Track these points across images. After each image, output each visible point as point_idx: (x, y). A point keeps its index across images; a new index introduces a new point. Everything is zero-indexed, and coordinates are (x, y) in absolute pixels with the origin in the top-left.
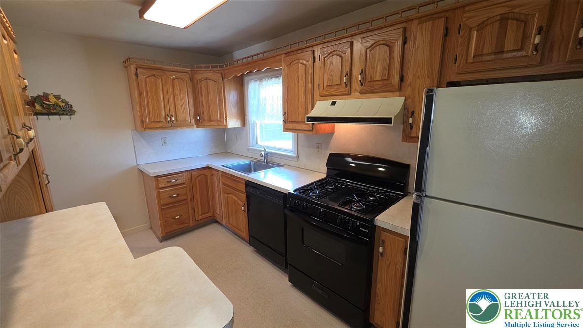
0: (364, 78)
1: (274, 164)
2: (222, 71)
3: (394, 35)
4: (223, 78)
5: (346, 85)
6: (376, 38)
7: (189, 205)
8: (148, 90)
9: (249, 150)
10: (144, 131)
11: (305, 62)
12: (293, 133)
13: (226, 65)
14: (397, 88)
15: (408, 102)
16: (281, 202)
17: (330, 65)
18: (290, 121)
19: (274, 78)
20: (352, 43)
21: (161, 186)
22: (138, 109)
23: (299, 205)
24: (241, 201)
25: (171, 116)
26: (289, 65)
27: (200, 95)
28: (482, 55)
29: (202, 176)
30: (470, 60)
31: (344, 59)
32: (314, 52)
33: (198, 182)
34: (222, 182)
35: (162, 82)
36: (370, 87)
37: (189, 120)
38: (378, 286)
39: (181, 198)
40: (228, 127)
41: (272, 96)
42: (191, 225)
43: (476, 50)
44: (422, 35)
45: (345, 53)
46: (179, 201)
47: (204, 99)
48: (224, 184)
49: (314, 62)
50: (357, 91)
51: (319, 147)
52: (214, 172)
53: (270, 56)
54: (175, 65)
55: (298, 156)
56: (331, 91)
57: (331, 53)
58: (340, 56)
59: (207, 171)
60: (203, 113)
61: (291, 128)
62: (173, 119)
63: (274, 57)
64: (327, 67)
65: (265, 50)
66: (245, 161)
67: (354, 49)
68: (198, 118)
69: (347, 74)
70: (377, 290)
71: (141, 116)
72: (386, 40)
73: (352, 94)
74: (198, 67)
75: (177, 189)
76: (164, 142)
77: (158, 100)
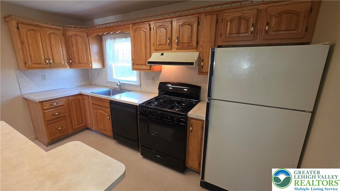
0: (179, 41)
1: (126, 90)
2: (87, 31)
3: (193, 20)
4: (88, 36)
5: (169, 45)
6: (185, 21)
7: (68, 119)
8: (29, 40)
9: (107, 82)
10: (28, 70)
11: (145, 30)
12: (137, 71)
13: (90, 28)
14: (195, 47)
15: (200, 55)
16: (134, 111)
17: (160, 33)
18: (136, 64)
19: (123, 38)
20: (172, 22)
21: (45, 108)
22: (22, 54)
23: (146, 111)
24: (107, 113)
25: (49, 60)
26: (135, 31)
27: (71, 46)
28: (232, 34)
29: (76, 100)
30: (227, 36)
31: (168, 30)
32: (150, 25)
33: (73, 104)
34: (92, 103)
35: (40, 34)
36: (182, 46)
37: (64, 63)
38: (190, 147)
39: (61, 115)
40: (93, 68)
41: (123, 49)
42: (70, 132)
43: (229, 31)
44: (206, 21)
45: (168, 27)
46: (60, 118)
47: (74, 49)
48: (93, 104)
49: (150, 30)
50: (175, 48)
51: (153, 79)
52: (85, 97)
53: (122, 24)
54: (50, 24)
55: (141, 85)
56: (161, 47)
57: (160, 26)
58: (166, 29)
59: (79, 96)
60: (74, 58)
61: (137, 68)
62: (51, 61)
63: (125, 25)
64: (158, 34)
65: (118, 21)
66: (106, 89)
67: (173, 25)
68: (71, 61)
69: (169, 39)
70: (189, 150)
71: (24, 59)
72: (189, 22)
73: (172, 50)
74: (68, 27)
75: (58, 109)
76: (44, 78)
77: (38, 48)
